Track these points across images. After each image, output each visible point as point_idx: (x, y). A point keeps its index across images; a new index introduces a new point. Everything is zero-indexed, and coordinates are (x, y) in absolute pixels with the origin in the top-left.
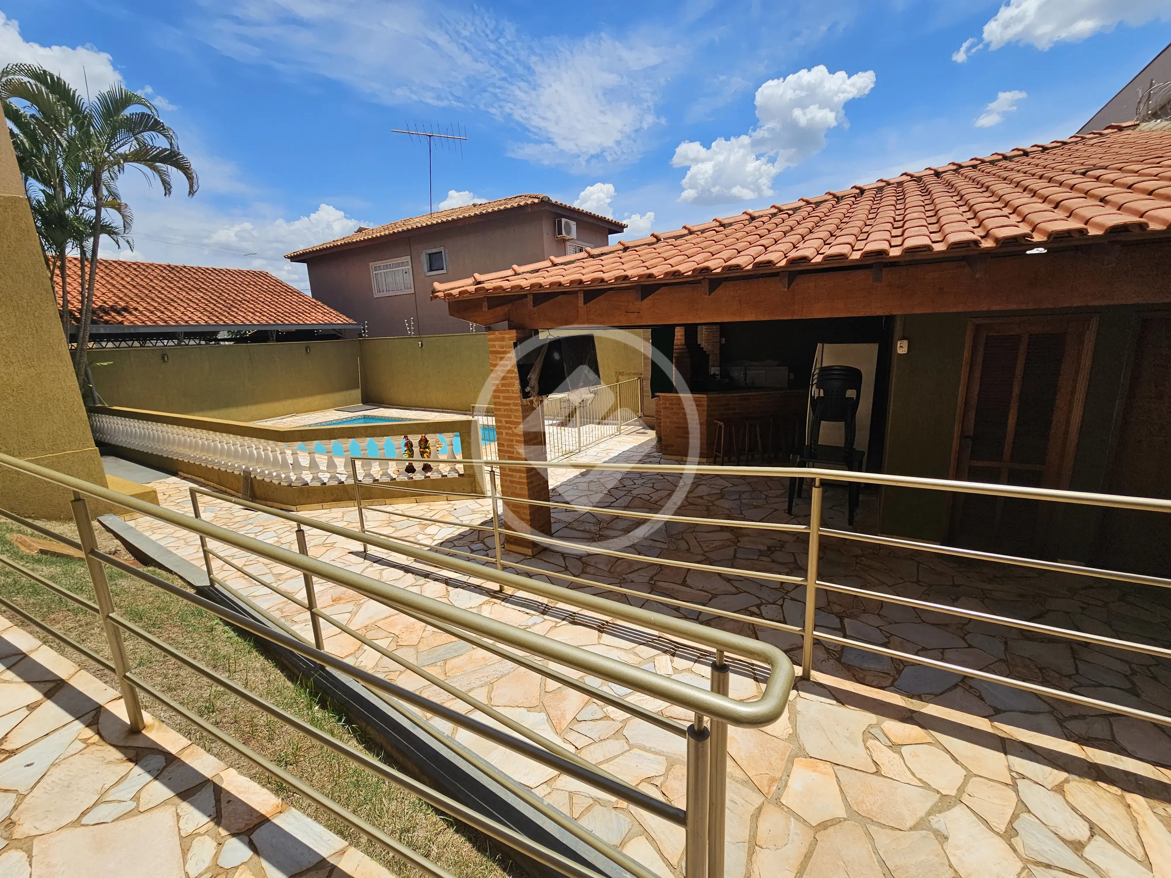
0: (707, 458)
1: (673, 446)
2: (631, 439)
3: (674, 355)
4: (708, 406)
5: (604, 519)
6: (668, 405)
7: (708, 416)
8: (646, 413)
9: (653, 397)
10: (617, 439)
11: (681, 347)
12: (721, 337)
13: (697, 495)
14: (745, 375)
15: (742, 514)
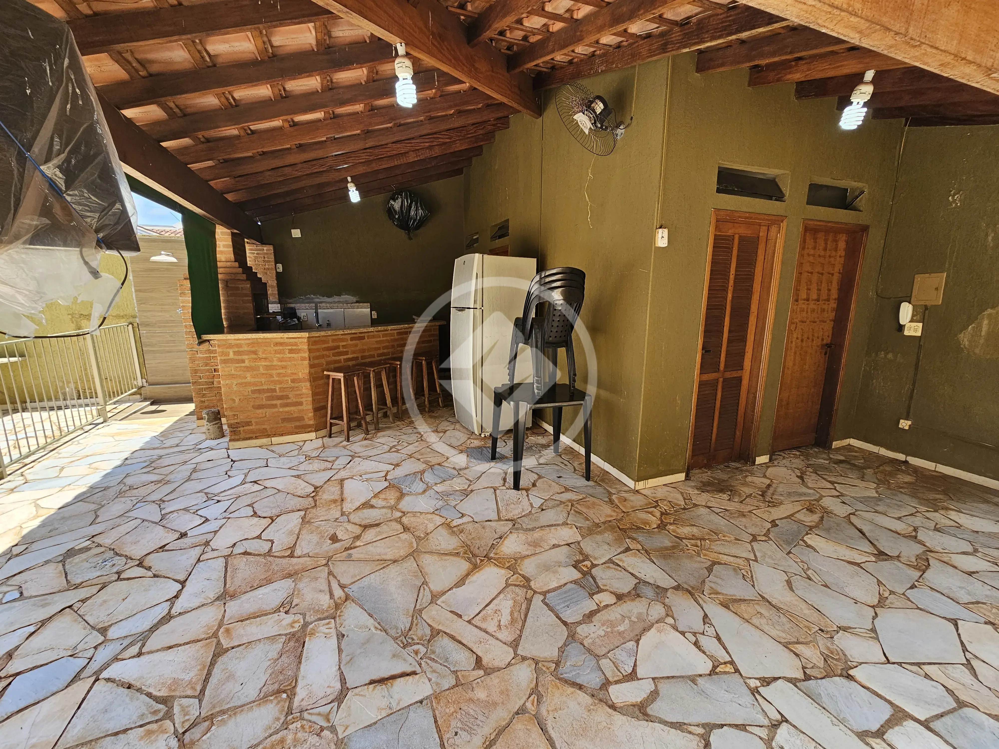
0: (316, 431)
1: (248, 423)
2: (136, 426)
3: (220, 276)
4: (310, 350)
5: (176, 682)
6: (231, 356)
7: (311, 366)
8: (151, 379)
9: (200, 343)
10: (103, 430)
11: (229, 264)
12: (276, 263)
13: (358, 504)
14: (317, 313)
15: (463, 515)
